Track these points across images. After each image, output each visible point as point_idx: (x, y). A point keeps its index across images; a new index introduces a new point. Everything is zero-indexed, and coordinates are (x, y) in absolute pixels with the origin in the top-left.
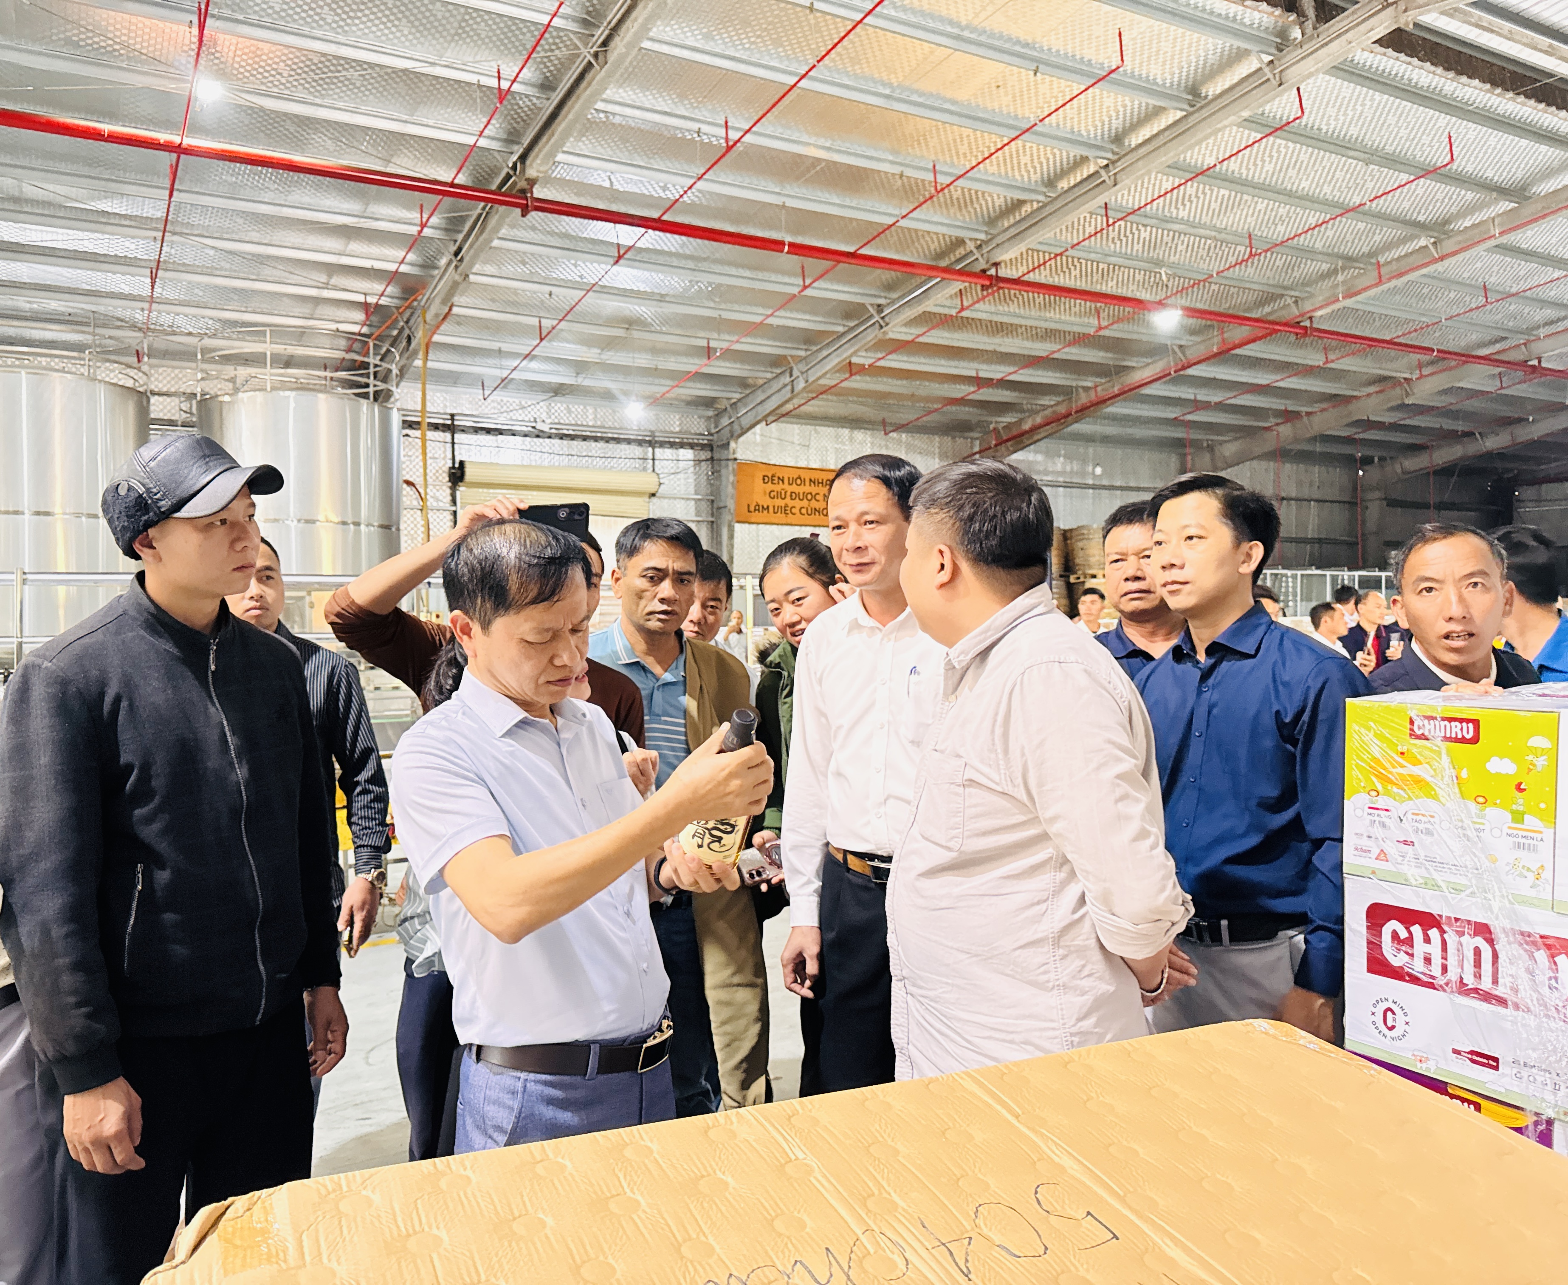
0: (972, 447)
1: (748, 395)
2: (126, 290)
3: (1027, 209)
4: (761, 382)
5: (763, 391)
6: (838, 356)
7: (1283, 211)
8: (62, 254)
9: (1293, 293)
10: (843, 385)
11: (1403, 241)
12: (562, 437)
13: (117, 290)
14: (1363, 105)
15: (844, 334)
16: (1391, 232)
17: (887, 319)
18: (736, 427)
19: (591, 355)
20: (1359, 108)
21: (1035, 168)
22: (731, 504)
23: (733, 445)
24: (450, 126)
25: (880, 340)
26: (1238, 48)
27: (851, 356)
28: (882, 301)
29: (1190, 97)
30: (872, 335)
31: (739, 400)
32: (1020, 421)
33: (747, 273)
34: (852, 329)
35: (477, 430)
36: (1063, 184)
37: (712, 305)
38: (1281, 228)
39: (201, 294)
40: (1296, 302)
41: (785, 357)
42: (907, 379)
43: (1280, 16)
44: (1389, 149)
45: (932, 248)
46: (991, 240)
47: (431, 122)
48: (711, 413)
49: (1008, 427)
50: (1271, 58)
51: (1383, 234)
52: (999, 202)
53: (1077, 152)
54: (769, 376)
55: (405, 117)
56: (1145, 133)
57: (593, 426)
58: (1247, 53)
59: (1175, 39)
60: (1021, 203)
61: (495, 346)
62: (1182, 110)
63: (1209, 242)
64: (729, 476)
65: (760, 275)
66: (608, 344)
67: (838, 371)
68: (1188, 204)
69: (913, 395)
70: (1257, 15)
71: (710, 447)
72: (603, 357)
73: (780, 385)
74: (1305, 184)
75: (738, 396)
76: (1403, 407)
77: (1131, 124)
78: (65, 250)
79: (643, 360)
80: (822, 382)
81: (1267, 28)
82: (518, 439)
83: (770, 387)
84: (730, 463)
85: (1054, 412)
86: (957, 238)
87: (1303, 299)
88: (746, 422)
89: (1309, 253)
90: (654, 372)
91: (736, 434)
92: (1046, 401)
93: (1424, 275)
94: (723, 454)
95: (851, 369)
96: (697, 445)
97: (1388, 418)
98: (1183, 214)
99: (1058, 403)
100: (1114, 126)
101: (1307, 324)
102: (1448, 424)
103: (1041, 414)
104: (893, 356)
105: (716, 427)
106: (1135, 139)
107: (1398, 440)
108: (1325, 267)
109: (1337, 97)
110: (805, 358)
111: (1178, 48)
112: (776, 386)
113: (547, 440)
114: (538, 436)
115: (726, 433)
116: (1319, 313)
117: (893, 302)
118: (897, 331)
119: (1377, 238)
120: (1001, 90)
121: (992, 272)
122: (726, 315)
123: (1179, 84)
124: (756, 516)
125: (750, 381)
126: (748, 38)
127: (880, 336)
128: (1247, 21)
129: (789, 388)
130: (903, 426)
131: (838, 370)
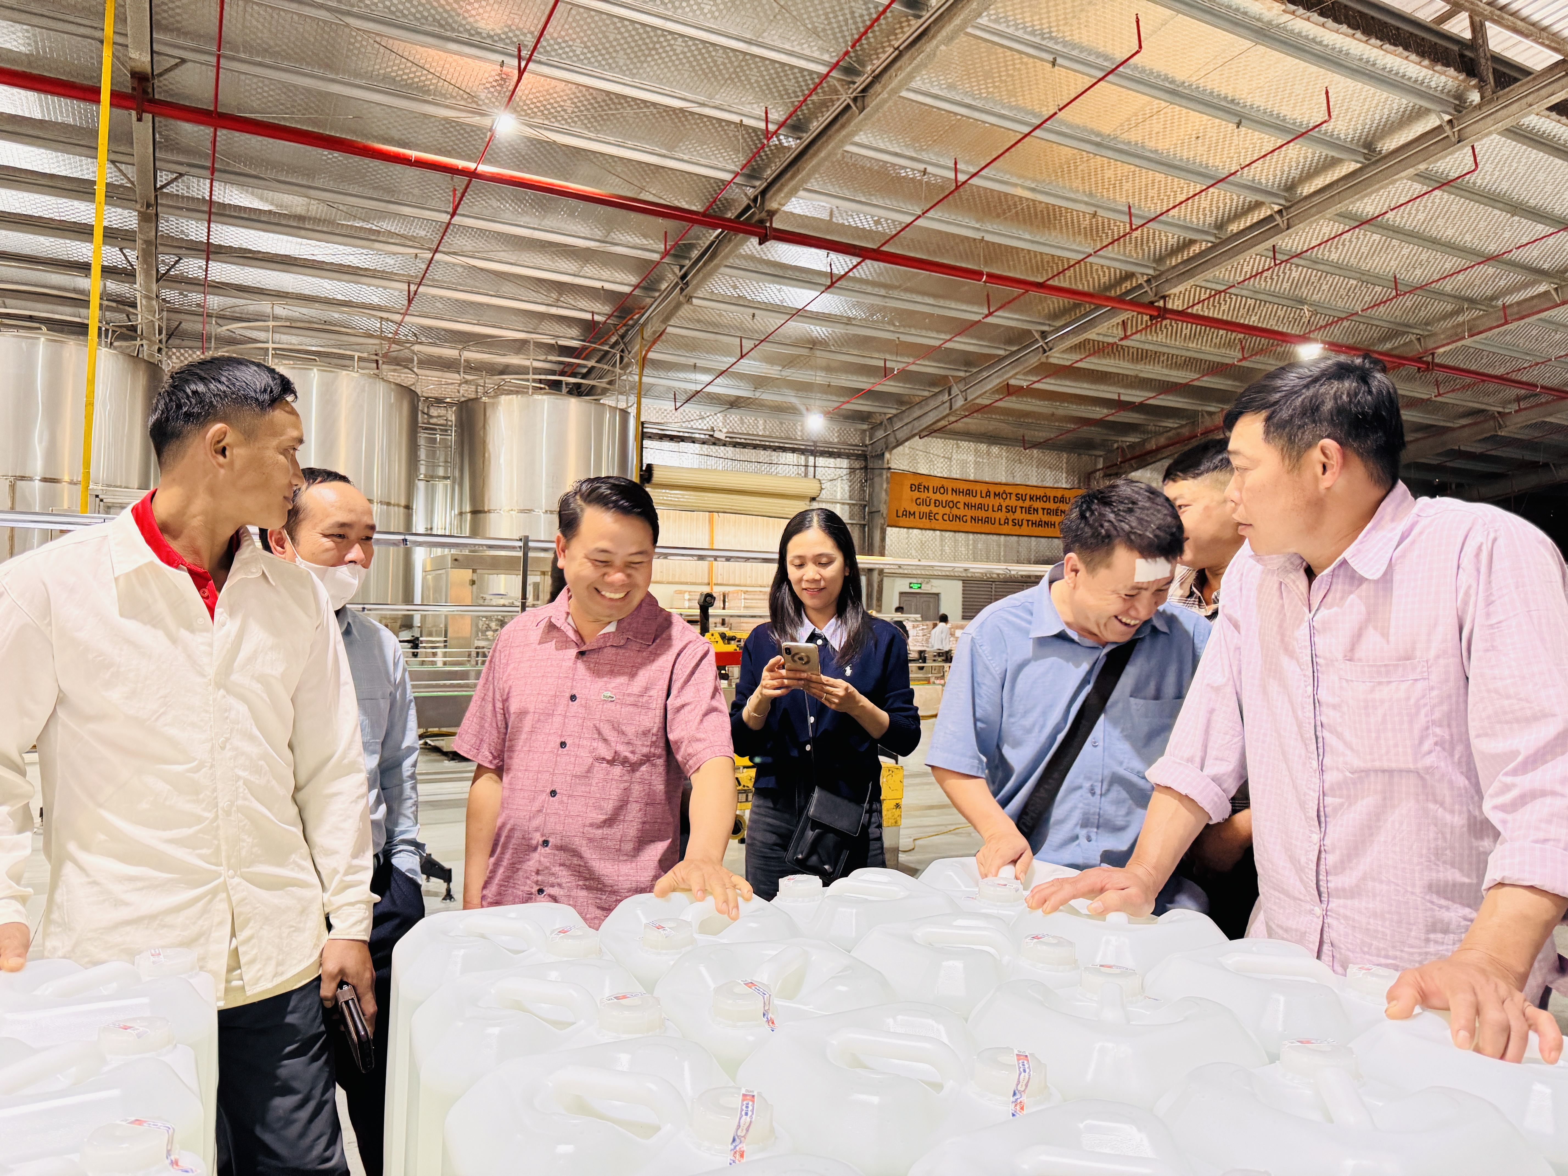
0: (1095, 464)
1: (904, 411)
2: (375, 300)
3: (1196, 249)
4: (917, 399)
5: (921, 408)
6: (998, 377)
7: (1424, 256)
8: (328, 267)
9: (1415, 331)
10: (996, 404)
11: (1525, 286)
12: (735, 445)
13: (368, 301)
14: (1519, 162)
15: (1005, 358)
16: (1516, 277)
17: (1050, 345)
18: (892, 439)
19: (773, 371)
20: (1515, 165)
21: (1211, 212)
22: (883, 509)
23: (887, 455)
24: (703, 161)
25: (1042, 363)
26: (1421, 107)
27: (1011, 378)
28: (1046, 328)
29: (1366, 151)
30: (1034, 360)
31: (895, 415)
32: (1144, 441)
33: (931, 301)
34: (1013, 353)
35: (662, 437)
36: (1234, 228)
37: (892, 329)
38: (1418, 272)
39: (441, 306)
40: (1419, 340)
41: (946, 377)
42: (1049, 400)
43: (1463, 81)
44: (1532, 203)
45: (1102, 281)
46: (1159, 275)
47: (686, 158)
48: (865, 427)
49: (1132, 446)
50: (1450, 117)
51: (1507, 278)
52: (1172, 241)
53: (1252, 197)
54: (926, 394)
55: (664, 152)
56: (1319, 182)
57: (763, 436)
58: (1428, 111)
59: (1365, 99)
60: (1192, 242)
61: (691, 361)
62: (1357, 162)
63: (1351, 281)
64: (882, 486)
65: (941, 303)
66: (789, 362)
67: (993, 393)
68: (1341, 247)
69: (1053, 415)
70: (1443, 78)
71: (863, 457)
72: (783, 373)
73: (938, 402)
74: (1450, 233)
75: (894, 412)
76: (1494, 439)
77: (1308, 173)
78: (332, 263)
79: (820, 378)
80: (978, 401)
81: (1450, 91)
82: (697, 445)
83: (927, 404)
84: (884, 472)
85: (1178, 434)
86: (1126, 272)
87: (1425, 337)
88: (900, 435)
89: (1441, 295)
90: (828, 389)
91: (891, 446)
92: (1170, 423)
93: (1540, 319)
94: (877, 464)
95: (1009, 390)
96: (853, 455)
97: (1478, 449)
98: (1334, 257)
99: (1182, 426)
100: (1292, 175)
101: (1430, 359)
102: (1529, 456)
103: (1166, 435)
104: (1048, 380)
105: (871, 439)
106: (1307, 189)
107: (1479, 469)
108: (1450, 308)
109: (1497, 155)
110: (964, 379)
111: (1366, 107)
112: (933, 404)
113: (722, 448)
114: (714, 444)
115: (882, 444)
116: (1442, 350)
117: (1058, 330)
118: (1057, 357)
119: (1502, 283)
120: (1200, 141)
121: (1161, 303)
122: (903, 338)
123: (1359, 140)
124: (903, 521)
125: (906, 399)
126: (987, 88)
127: (1044, 360)
128: (1433, 84)
129: (948, 404)
130: (1040, 443)
131: (997, 391)
